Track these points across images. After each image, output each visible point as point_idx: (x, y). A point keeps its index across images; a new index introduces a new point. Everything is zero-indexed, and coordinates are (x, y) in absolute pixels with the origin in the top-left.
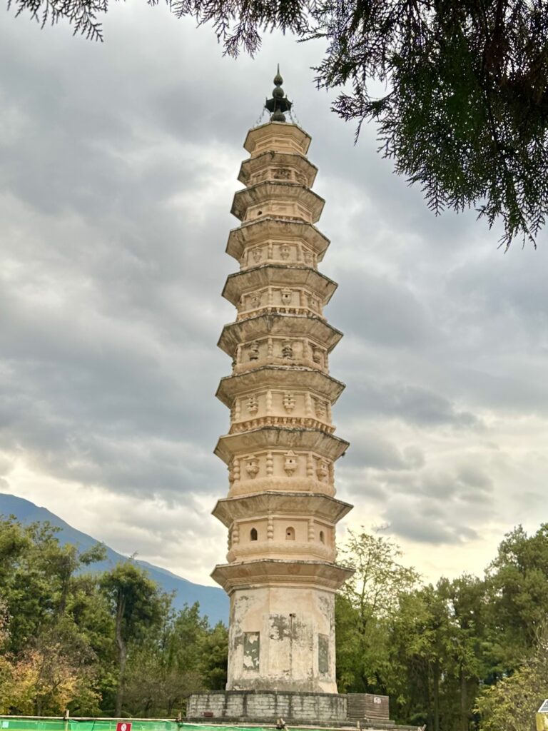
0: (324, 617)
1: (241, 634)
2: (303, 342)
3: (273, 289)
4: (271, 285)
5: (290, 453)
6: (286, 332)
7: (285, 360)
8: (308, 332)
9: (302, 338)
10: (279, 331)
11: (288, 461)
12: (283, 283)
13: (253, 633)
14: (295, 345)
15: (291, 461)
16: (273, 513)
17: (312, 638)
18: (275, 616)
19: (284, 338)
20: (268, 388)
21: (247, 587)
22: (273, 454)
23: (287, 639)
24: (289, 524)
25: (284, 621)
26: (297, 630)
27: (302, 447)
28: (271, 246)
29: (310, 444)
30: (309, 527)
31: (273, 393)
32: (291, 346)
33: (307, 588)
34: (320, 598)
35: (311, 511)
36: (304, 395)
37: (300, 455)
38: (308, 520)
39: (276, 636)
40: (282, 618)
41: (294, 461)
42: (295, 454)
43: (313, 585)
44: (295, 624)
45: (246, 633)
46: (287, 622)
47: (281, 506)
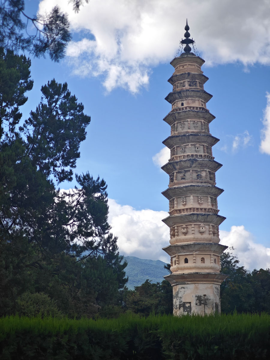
0: (217, 295)
1: (182, 303)
2: (206, 171)
3: (191, 145)
4: (191, 143)
5: (202, 224)
6: (198, 167)
7: (198, 180)
8: (209, 167)
9: (205, 169)
10: (195, 167)
11: (201, 228)
12: (196, 142)
13: (188, 303)
14: (202, 172)
15: (202, 228)
16: (195, 252)
17: (213, 304)
18: (198, 296)
19: (198, 169)
20: (191, 194)
21: (184, 283)
22: (194, 225)
23: (203, 305)
24: (202, 256)
25: (201, 297)
26: (207, 301)
27: (207, 222)
28: (189, 122)
29: (211, 220)
30: (211, 258)
31: (193, 196)
32: (201, 173)
33: (210, 284)
34: (215, 288)
35: (212, 251)
36: (207, 197)
37: (206, 225)
38: (210, 255)
39: (198, 304)
40: (201, 296)
41: (204, 228)
42: (204, 225)
43: (213, 283)
44: (206, 299)
45: (184, 303)
46: (203, 298)
47: (199, 249)
